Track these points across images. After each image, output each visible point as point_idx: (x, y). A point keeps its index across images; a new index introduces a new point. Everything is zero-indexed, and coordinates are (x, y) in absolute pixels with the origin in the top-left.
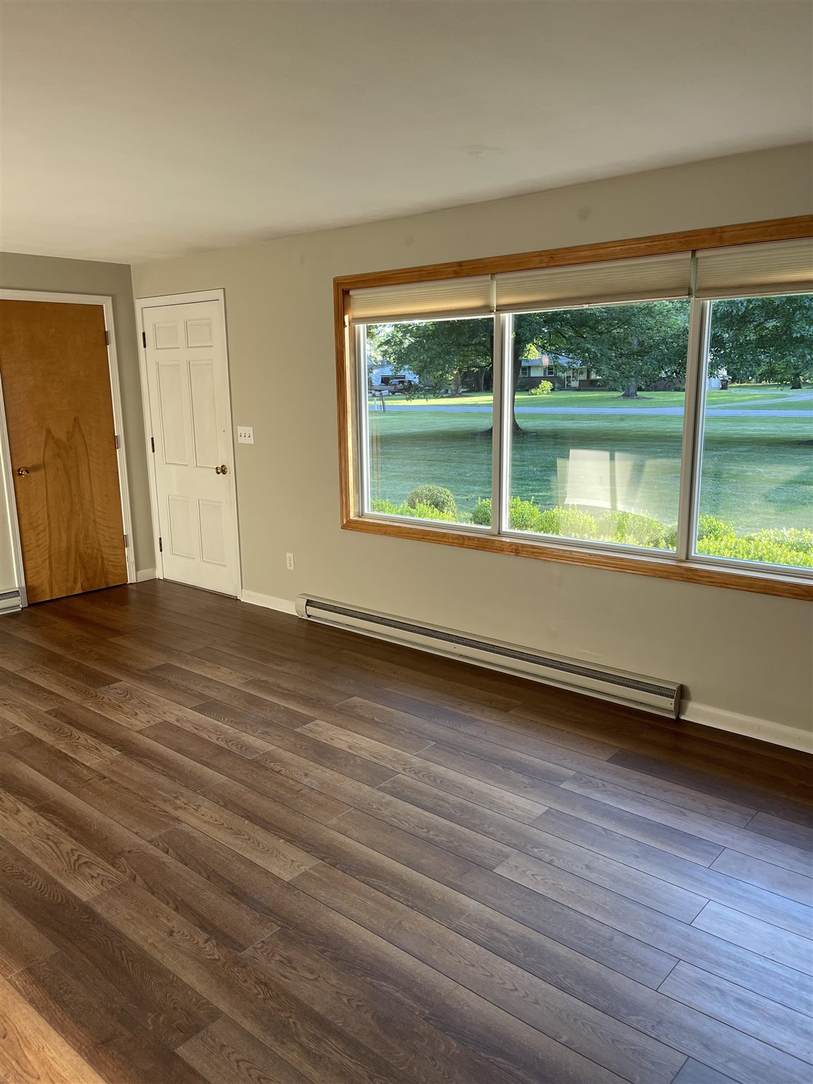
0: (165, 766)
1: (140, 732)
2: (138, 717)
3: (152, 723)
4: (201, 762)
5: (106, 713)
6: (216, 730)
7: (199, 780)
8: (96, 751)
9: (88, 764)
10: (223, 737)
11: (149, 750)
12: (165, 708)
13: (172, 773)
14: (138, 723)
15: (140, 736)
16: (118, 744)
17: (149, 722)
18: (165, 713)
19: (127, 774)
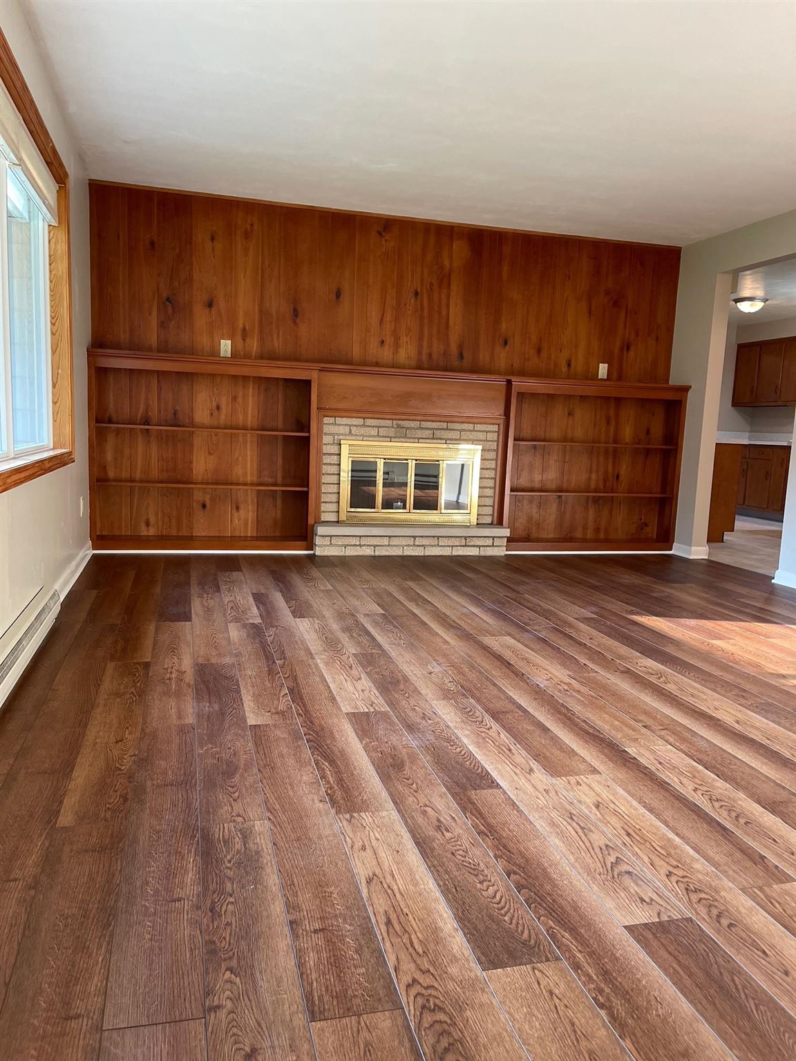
0: (569, 719)
1: (595, 771)
2: (595, 799)
3: (572, 779)
4: (525, 711)
5: (657, 828)
6: (482, 740)
7: (536, 697)
8: (662, 761)
9: (670, 747)
10: (482, 729)
11: (586, 742)
12: (542, 802)
13: (564, 711)
14: (597, 788)
15: (596, 764)
16: (629, 761)
17: (578, 783)
18: (547, 791)
19: (617, 723)
